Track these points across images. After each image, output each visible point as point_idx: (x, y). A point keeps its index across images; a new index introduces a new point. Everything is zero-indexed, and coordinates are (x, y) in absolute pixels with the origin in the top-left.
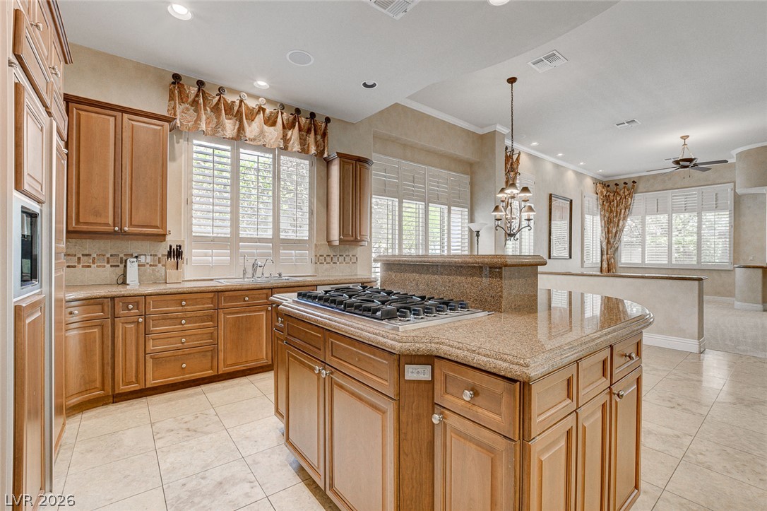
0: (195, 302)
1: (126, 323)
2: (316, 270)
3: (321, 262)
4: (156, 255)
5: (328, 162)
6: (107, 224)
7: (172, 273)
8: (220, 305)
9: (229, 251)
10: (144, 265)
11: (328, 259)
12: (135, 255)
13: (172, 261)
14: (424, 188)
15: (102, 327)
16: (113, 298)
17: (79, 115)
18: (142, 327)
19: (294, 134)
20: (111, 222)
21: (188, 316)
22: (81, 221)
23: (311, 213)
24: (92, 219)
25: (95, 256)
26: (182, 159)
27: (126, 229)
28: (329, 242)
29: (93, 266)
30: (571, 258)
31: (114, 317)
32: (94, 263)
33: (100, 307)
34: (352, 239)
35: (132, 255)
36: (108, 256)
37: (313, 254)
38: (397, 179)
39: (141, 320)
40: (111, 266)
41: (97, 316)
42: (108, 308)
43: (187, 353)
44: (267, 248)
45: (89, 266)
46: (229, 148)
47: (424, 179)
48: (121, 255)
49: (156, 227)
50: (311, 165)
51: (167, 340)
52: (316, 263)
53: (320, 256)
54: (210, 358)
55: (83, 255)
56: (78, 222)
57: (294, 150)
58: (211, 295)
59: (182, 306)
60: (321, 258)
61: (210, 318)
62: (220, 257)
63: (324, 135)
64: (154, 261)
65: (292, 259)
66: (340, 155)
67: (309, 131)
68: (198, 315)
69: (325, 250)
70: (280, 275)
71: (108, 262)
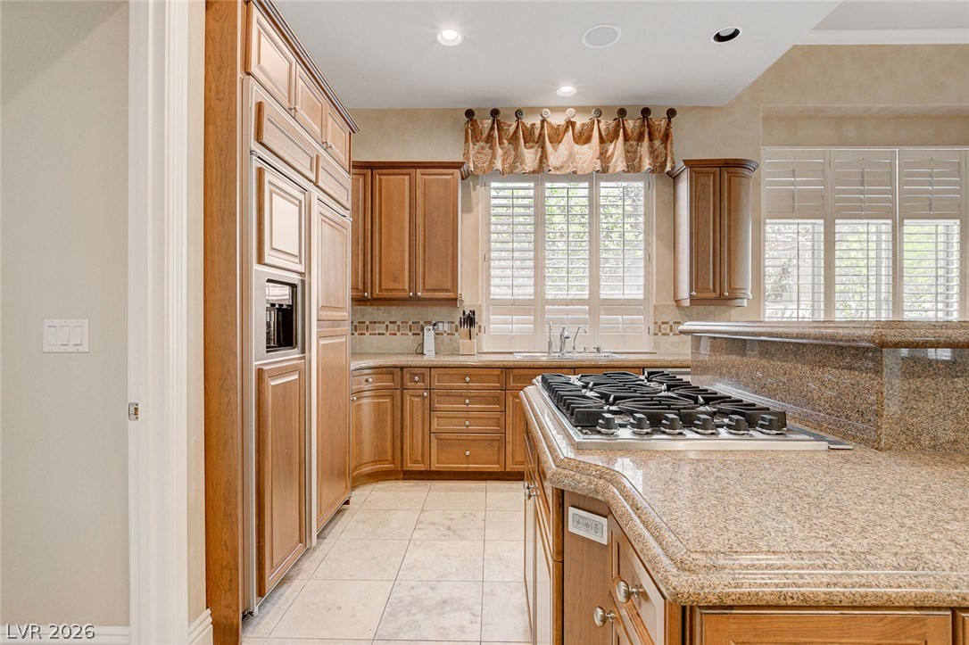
0: (480, 379)
1: (414, 396)
2: (656, 345)
3: (663, 331)
4: (453, 323)
5: (674, 177)
6: (404, 290)
7: (464, 343)
8: (508, 385)
9: (533, 317)
10: (442, 334)
12: (434, 322)
13: (465, 329)
14: (892, 192)
15: (392, 397)
16: (402, 368)
17: (380, 180)
18: (427, 402)
20: (407, 288)
21: (472, 395)
22: (383, 287)
23: (648, 258)
24: (392, 286)
25: (399, 323)
26: (479, 209)
27: (419, 294)
28: (677, 301)
29: (398, 333)
31: (403, 388)
32: (399, 330)
33: (390, 376)
34: (714, 295)
35: (430, 322)
36: (410, 323)
37: (652, 320)
39: (425, 394)
40: (413, 334)
41: (389, 386)
42: (398, 379)
43: (471, 438)
44: (582, 312)
45: (395, 334)
46: (532, 185)
47: (892, 174)
48: (422, 323)
49: (447, 291)
50: (648, 187)
51: (451, 420)
52: (656, 334)
53: (663, 323)
54: (496, 449)
55: (390, 322)
56: (380, 290)
57: (617, 170)
58: (497, 372)
59: (467, 383)
60: (663, 326)
61: (496, 400)
62: (521, 324)
63: (666, 137)
64: (451, 329)
65: (617, 328)
66: (691, 164)
67: (640, 138)
68: (484, 395)
69: (671, 315)
70: (598, 350)
71: (410, 331)
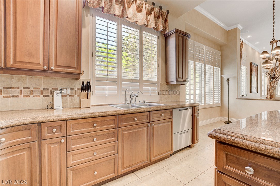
0: (103, 124)
1: (52, 144)
2: (161, 98)
3: (163, 94)
4: (73, 89)
5: (166, 37)
6: (39, 64)
7: (84, 101)
8: (119, 125)
9: (116, 87)
10: (66, 96)
11: (167, 92)
12: (60, 88)
13: (84, 93)
14: (204, 57)
15: (30, 149)
16: (40, 124)
18: (64, 146)
19: (152, 18)
20: (41, 62)
21: (98, 134)
22: (18, 60)
23: (158, 66)
24: (27, 60)
25: (32, 89)
26: (89, 27)
27: (53, 68)
28: (168, 83)
29: (31, 96)
30: (258, 92)
31: (41, 139)
32: (31, 94)
33: (28, 132)
34: (182, 80)
35: (57, 89)
36: (42, 89)
37: (159, 89)
38: (193, 51)
39: (63, 141)
40: (44, 96)
41: (26, 140)
42: (36, 133)
43: (97, 162)
44: (136, 85)
45: (28, 96)
46: (116, 24)
47: (204, 52)
48: (51, 89)
49: (74, 68)
50: (158, 38)
51: (83, 154)
52: (161, 95)
53: (163, 90)
55: (24, 88)
57: (151, 27)
58: (113, 118)
59: (94, 127)
60: (163, 91)
61: (114, 135)
63: (166, 20)
64: (72, 93)
65: (149, 92)
66: (177, 31)
67: (158, 17)
68: (104, 133)
69: (165, 87)
70: (144, 102)
71: (42, 93)
